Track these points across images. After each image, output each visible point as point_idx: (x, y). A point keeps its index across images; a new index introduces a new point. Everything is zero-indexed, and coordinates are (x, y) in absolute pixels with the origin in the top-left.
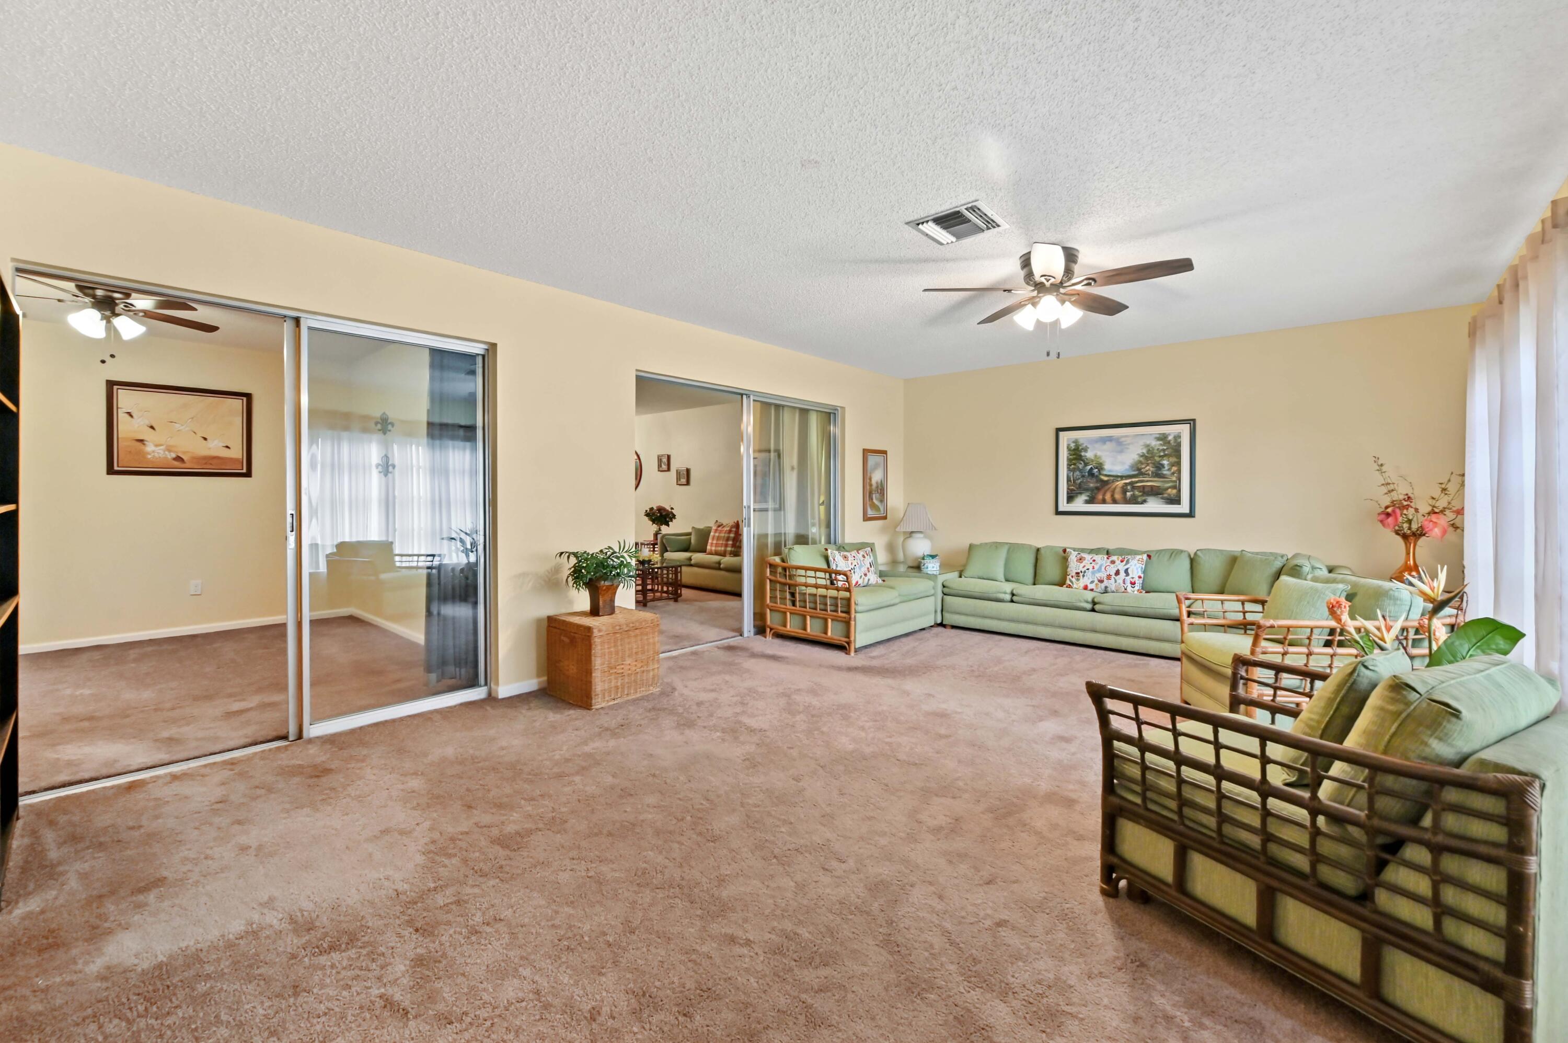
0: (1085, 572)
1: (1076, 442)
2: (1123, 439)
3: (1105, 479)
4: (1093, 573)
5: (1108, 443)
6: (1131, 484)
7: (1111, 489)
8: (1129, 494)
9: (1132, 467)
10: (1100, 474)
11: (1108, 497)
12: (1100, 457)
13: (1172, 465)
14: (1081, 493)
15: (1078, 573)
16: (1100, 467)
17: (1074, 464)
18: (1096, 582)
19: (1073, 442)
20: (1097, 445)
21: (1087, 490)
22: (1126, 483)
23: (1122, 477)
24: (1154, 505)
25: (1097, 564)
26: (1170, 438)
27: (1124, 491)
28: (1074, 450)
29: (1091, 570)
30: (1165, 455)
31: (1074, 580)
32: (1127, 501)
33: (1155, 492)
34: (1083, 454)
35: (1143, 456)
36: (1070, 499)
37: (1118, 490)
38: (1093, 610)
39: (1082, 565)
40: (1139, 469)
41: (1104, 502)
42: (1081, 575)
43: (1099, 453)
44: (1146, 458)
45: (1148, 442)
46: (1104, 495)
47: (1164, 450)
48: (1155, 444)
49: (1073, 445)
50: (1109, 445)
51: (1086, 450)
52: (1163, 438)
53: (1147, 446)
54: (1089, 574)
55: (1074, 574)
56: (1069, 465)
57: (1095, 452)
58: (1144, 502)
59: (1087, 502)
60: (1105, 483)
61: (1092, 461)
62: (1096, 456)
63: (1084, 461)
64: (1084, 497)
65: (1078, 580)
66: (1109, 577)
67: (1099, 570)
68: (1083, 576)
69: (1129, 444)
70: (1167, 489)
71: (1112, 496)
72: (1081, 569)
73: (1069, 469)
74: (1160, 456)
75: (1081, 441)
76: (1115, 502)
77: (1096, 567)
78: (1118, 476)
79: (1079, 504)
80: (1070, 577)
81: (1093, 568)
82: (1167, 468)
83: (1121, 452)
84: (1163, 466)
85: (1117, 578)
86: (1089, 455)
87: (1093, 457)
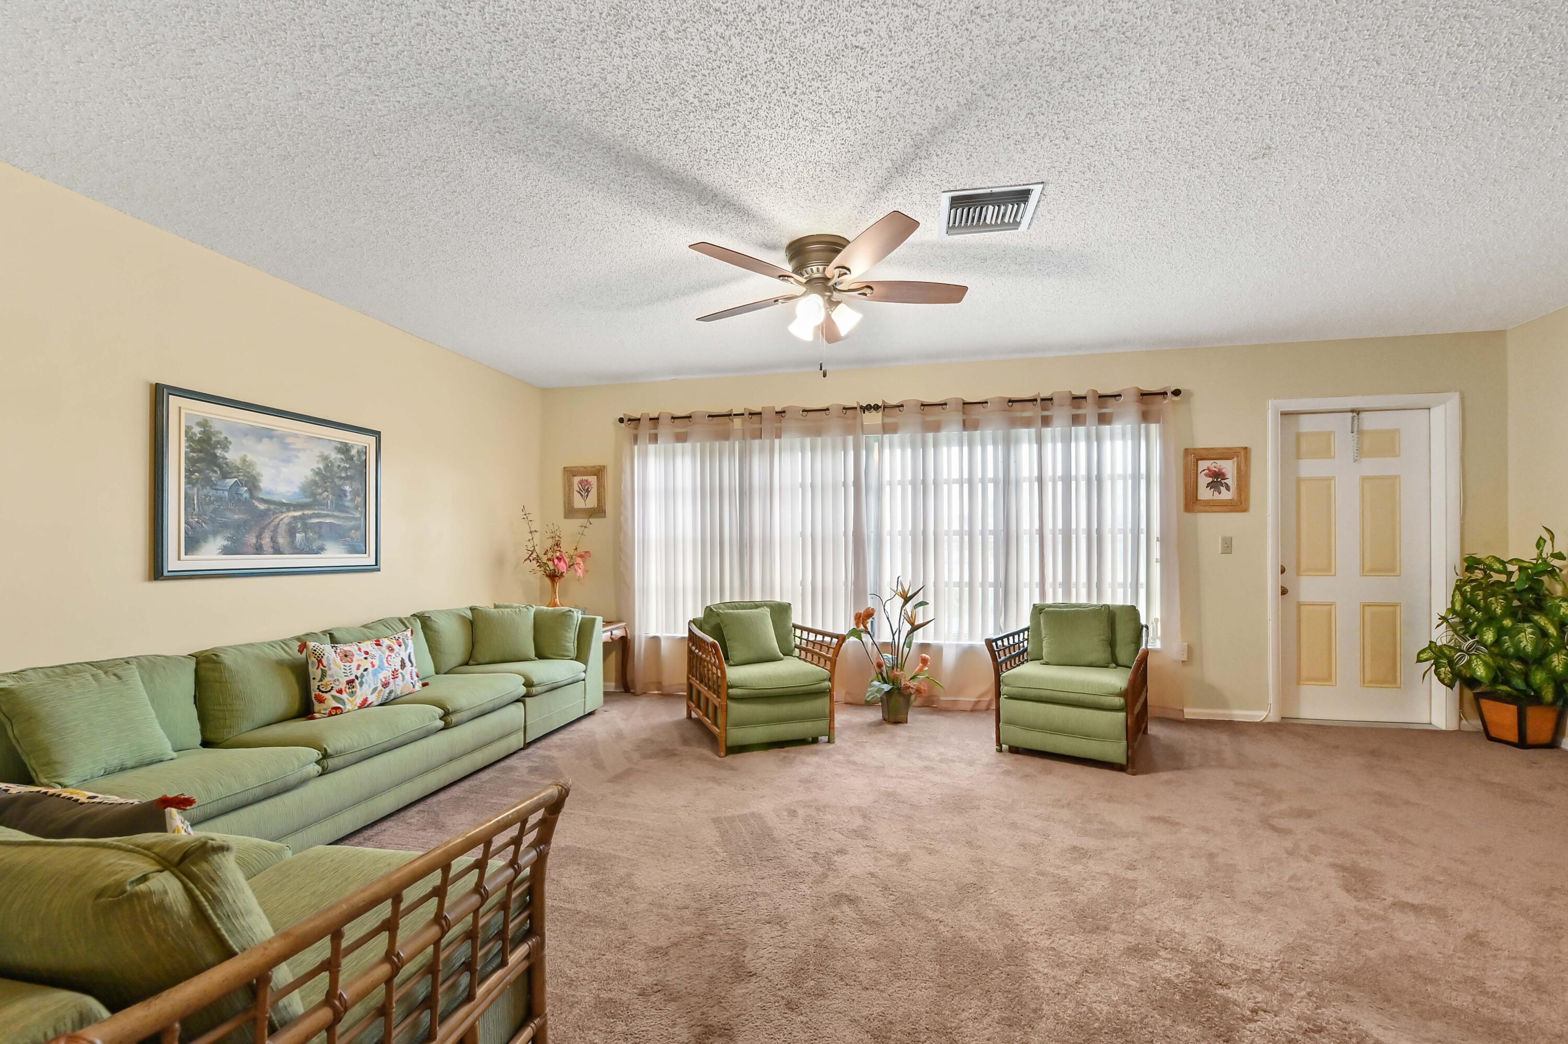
0: (362, 676)
1: (204, 424)
2: (289, 440)
3: (262, 507)
4: (375, 674)
5: (265, 440)
6: (302, 518)
7: (271, 527)
8: (299, 536)
9: (304, 489)
10: (252, 496)
11: (266, 541)
12: (251, 465)
13: (356, 493)
14: (215, 533)
15: (350, 682)
16: (252, 483)
17: (199, 471)
18: (380, 687)
19: (199, 424)
20: (248, 442)
21: (225, 526)
22: (294, 518)
23: (289, 506)
24: (334, 556)
25: (374, 657)
26: (354, 452)
27: (292, 532)
28: (200, 441)
29: (370, 669)
30: (347, 478)
31: (344, 696)
32: (297, 550)
33: (338, 535)
34: (219, 452)
35: (318, 473)
36: (192, 543)
37: (282, 529)
38: (446, 727)
39: (354, 665)
40: (313, 495)
41: (259, 550)
42: (357, 682)
43: (250, 457)
44: (324, 478)
45: (326, 453)
46: (259, 537)
47: (346, 469)
48: (335, 456)
49: (197, 430)
50: (265, 446)
51: (225, 445)
52: (344, 449)
53: (325, 458)
54: (368, 677)
55: (343, 686)
56: (190, 472)
57: (242, 453)
58: (321, 550)
59: (226, 551)
60: (264, 514)
61: (238, 469)
62: (244, 460)
63: (220, 467)
64: (220, 542)
65: (353, 694)
66: (395, 675)
67: (381, 667)
68: (361, 684)
69: (299, 450)
70: (351, 529)
71: (273, 539)
72: (355, 672)
73: (189, 481)
74: (341, 478)
75: (216, 426)
76: (277, 551)
77: (376, 663)
78: (282, 504)
79: (210, 556)
80: (334, 693)
81: (373, 666)
82: (349, 498)
83: (287, 461)
84: (344, 492)
85: (404, 672)
86: (232, 456)
87: (238, 463)
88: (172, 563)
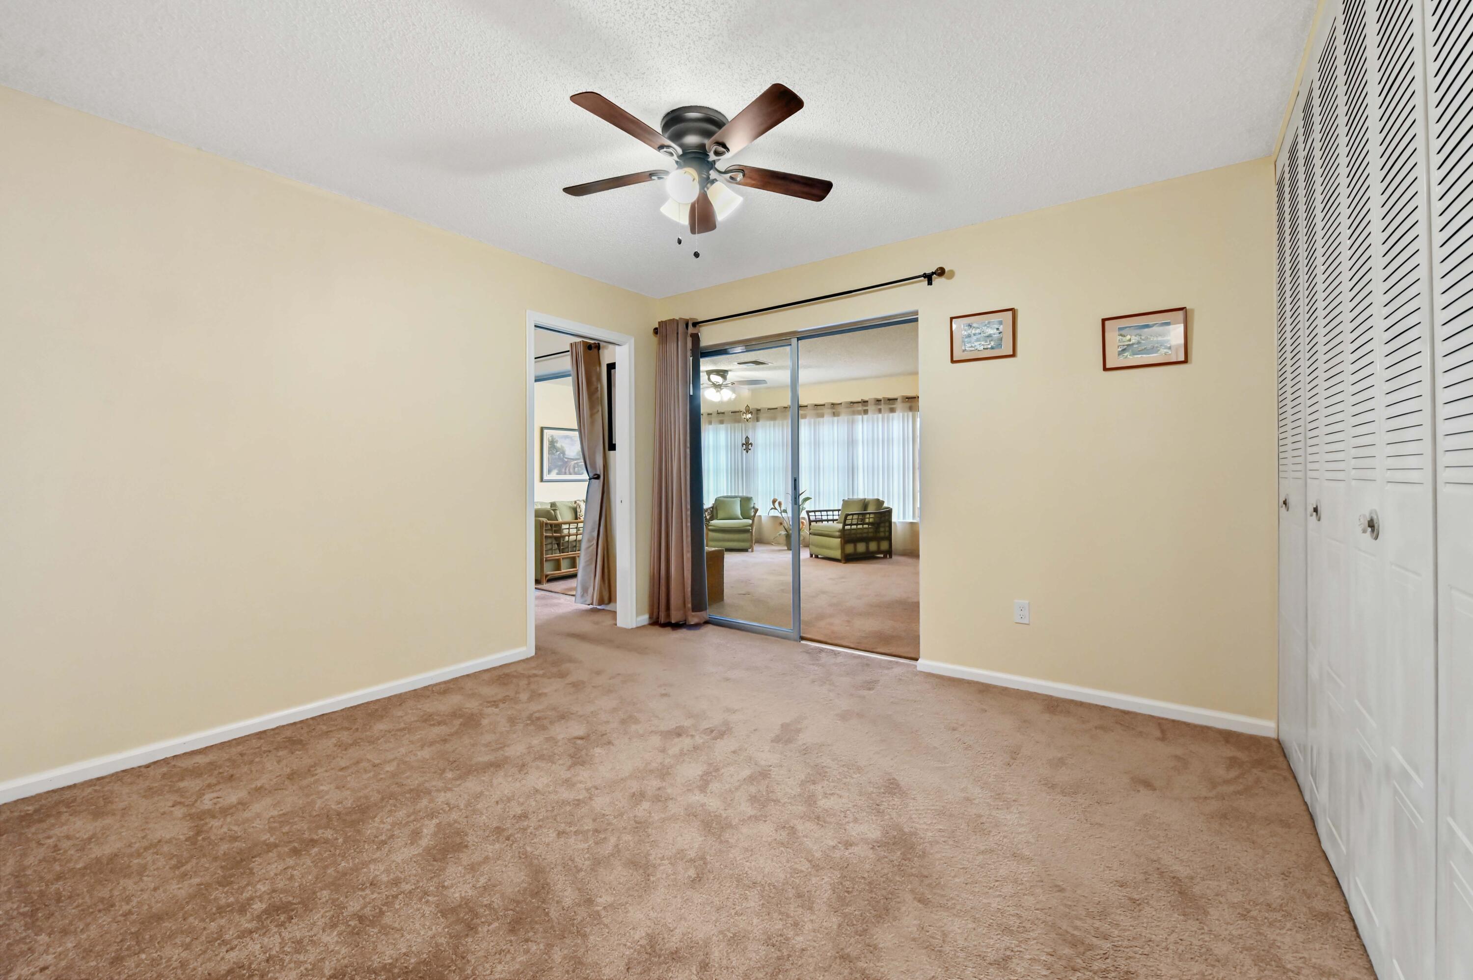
1: (552, 436)
2: (573, 438)
3: (566, 460)
6: (577, 463)
7: (569, 466)
8: (576, 469)
9: (577, 454)
10: (564, 457)
11: (567, 471)
14: (555, 468)
16: (563, 453)
19: (549, 436)
20: (563, 440)
21: (558, 466)
23: (573, 459)
27: (574, 468)
28: (550, 441)
32: (576, 474)
34: (555, 444)
36: (549, 472)
37: (572, 467)
41: (565, 474)
43: (563, 445)
46: (565, 469)
49: (550, 438)
50: (568, 441)
51: (557, 442)
56: (549, 451)
58: (582, 473)
59: (558, 474)
60: (566, 462)
62: (561, 446)
63: (554, 448)
64: (557, 471)
71: (569, 470)
73: (549, 454)
75: (554, 437)
76: (570, 474)
79: (554, 476)
83: (573, 445)
86: (558, 445)
87: (560, 447)
88: (545, 477)
